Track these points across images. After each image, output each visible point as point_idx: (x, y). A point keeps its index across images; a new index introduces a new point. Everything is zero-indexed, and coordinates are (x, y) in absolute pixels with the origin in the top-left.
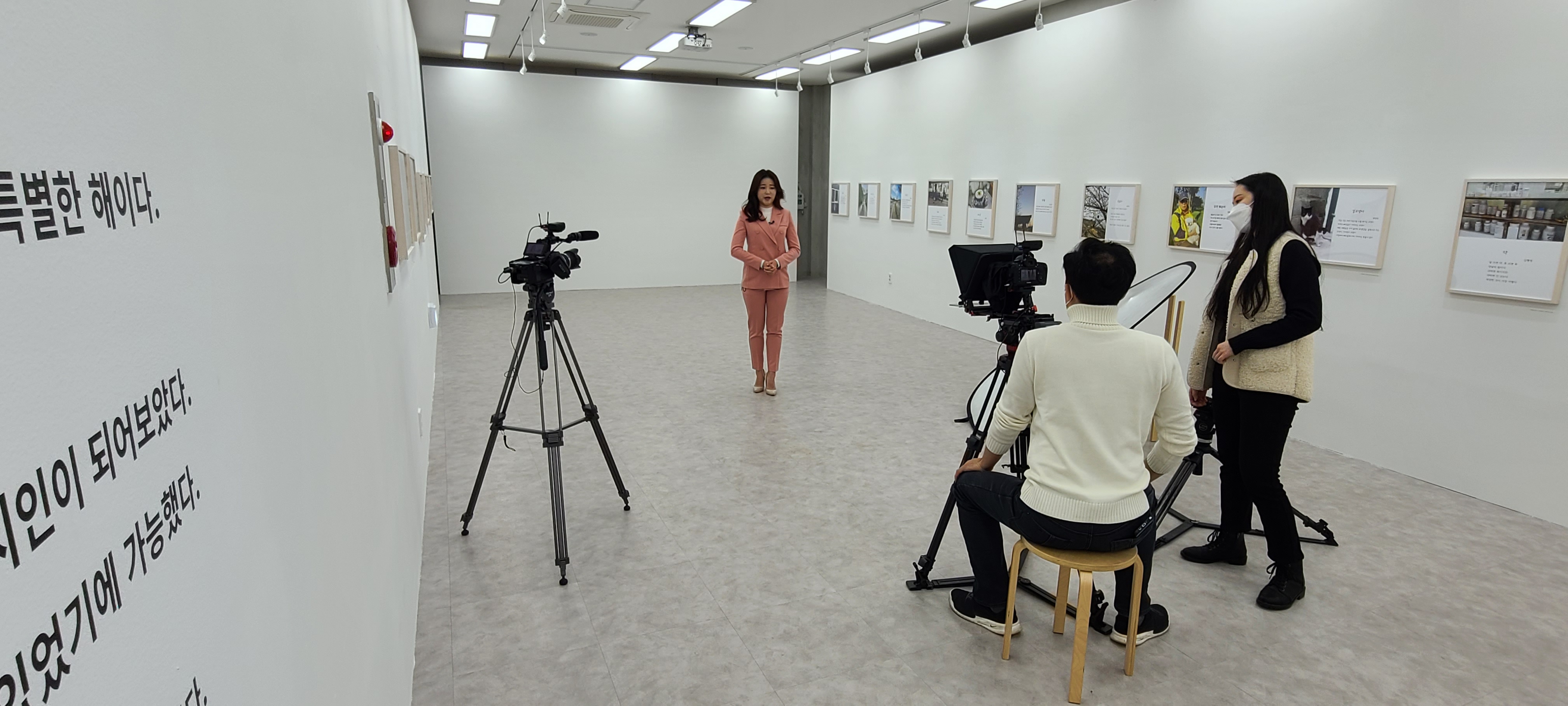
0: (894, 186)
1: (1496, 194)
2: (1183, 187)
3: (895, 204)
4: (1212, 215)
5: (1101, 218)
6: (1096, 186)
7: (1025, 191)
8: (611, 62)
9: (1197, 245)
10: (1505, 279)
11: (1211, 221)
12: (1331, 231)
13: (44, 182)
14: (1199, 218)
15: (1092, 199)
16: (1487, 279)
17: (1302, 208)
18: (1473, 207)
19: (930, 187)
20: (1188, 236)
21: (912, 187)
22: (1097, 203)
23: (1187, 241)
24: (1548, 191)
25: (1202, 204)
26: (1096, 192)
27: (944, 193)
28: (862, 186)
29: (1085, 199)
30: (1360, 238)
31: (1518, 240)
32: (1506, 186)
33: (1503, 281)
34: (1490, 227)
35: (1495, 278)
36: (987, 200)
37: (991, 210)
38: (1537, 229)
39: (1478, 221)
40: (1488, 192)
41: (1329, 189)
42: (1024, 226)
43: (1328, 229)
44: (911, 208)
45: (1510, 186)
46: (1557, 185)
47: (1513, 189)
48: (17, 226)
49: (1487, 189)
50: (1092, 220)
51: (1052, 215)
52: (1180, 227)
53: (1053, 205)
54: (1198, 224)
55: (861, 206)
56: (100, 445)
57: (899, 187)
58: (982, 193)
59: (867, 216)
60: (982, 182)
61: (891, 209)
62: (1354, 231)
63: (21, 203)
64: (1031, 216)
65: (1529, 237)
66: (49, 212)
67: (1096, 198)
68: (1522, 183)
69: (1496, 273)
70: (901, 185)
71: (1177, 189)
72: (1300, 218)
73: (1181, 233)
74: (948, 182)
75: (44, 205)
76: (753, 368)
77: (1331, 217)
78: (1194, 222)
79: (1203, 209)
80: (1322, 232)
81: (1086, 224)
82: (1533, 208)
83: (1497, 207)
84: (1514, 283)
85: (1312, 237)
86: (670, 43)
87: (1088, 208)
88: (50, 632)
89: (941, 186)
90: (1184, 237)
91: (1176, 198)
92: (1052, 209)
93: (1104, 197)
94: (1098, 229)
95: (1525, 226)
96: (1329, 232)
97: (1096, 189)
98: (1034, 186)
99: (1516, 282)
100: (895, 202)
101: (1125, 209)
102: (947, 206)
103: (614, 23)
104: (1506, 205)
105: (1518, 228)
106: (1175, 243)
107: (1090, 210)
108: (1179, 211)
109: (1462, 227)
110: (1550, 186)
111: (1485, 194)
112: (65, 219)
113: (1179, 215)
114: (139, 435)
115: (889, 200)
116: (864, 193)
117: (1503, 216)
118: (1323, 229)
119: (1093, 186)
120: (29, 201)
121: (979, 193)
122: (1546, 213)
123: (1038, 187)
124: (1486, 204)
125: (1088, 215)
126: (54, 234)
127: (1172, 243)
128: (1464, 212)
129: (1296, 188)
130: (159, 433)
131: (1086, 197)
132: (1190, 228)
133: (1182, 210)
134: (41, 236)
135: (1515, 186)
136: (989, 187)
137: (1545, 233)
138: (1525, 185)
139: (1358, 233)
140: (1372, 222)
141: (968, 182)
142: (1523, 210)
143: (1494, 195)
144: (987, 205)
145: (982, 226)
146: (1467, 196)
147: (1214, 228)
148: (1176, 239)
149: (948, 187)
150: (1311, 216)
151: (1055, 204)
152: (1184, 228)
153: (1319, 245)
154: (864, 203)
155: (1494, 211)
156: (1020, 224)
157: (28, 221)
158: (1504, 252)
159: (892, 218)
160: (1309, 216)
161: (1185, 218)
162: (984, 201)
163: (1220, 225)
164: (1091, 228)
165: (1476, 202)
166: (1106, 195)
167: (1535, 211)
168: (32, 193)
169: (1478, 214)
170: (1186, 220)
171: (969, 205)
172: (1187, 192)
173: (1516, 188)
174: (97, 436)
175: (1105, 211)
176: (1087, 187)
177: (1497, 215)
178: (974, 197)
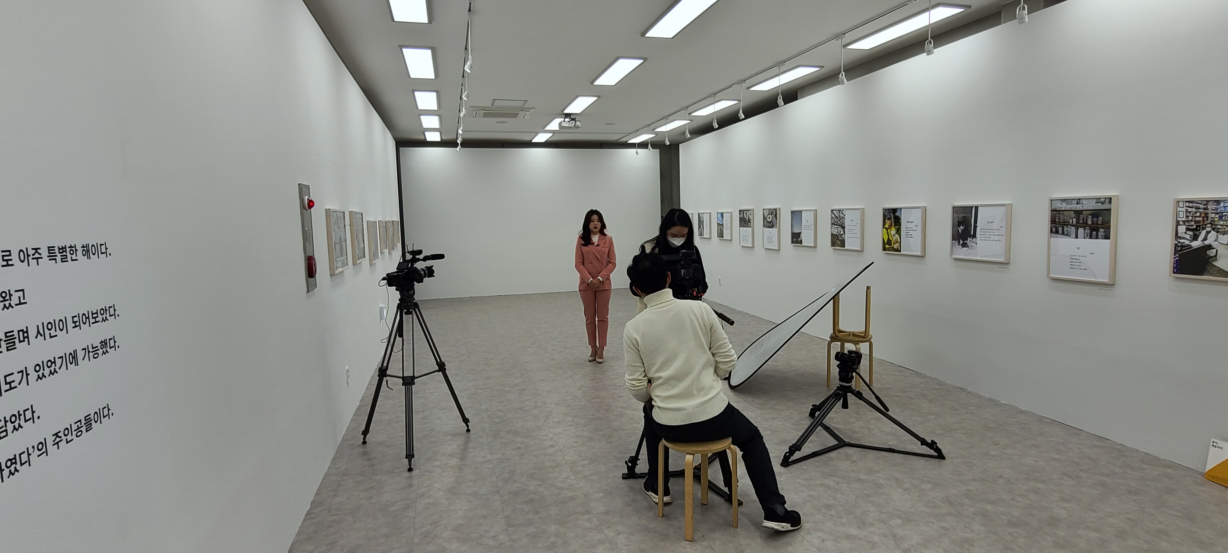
0: (719, 214)
1: (1068, 207)
2: (888, 209)
3: (720, 227)
4: (906, 228)
5: (842, 233)
6: (837, 210)
7: (796, 215)
8: (525, 137)
9: (899, 249)
10: (1081, 267)
11: (906, 233)
12: (976, 237)
13: (65, 248)
14: (899, 231)
15: (835, 219)
16: (1070, 268)
17: (958, 221)
18: (1056, 217)
19: (740, 214)
20: (894, 244)
21: (729, 214)
22: (839, 222)
23: (893, 247)
24: (1097, 204)
25: (900, 221)
26: (838, 214)
27: (749, 218)
28: (700, 215)
29: (832, 219)
30: (993, 241)
31: (1085, 240)
32: (1073, 201)
33: (1080, 269)
34: (1067, 230)
35: (1074, 267)
36: (774, 222)
37: (776, 229)
38: (1094, 231)
39: (1060, 227)
40: (1064, 206)
41: (972, 207)
42: (797, 240)
43: (974, 236)
44: (729, 229)
45: (1075, 201)
46: (1102, 200)
47: (1077, 203)
48: (55, 259)
49: (1063, 204)
50: (836, 234)
51: (813, 231)
52: (889, 238)
53: (813, 225)
54: (898, 235)
55: (700, 230)
56: (76, 319)
57: (722, 214)
58: (771, 218)
59: (703, 236)
60: (771, 209)
61: (718, 230)
62: (989, 236)
63: (57, 254)
64: (800, 233)
65: (1091, 238)
66: (66, 255)
67: (838, 218)
68: (1082, 199)
69: (1075, 264)
70: (723, 213)
71: (884, 210)
72: (956, 229)
73: (889, 242)
74: (750, 210)
75: (65, 254)
76: (589, 344)
77: (975, 227)
78: (896, 233)
79: (901, 224)
80: (971, 238)
81: (833, 238)
82: (1090, 217)
83: (1070, 216)
84: (1086, 270)
85: (966, 242)
86: (554, 125)
87: (833, 226)
88: (53, 361)
89: (747, 213)
90: (891, 245)
91: (884, 216)
92: (813, 228)
93: (843, 217)
94: (840, 240)
95: (1087, 229)
96: (975, 238)
97: (838, 212)
98: (801, 211)
99: (1087, 270)
100: (720, 226)
101: (856, 226)
102: (751, 227)
103: (515, 115)
104: (1075, 215)
105: (1083, 231)
106: (887, 249)
107: (835, 228)
108: (887, 226)
109: (1051, 231)
110: (1098, 201)
111: (1062, 208)
112: (71, 257)
113: (887, 229)
114: (93, 321)
115: (716, 225)
116: (702, 220)
117: (1074, 223)
118: (972, 235)
119: (836, 210)
120: (60, 253)
121: (769, 218)
122: (1098, 220)
123: (804, 212)
124: (1063, 214)
125: (834, 231)
126: (67, 261)
127: (884, 249)
128: (1051, 221)
129: (953, 207)
130: (102, 322)
131: (832, 218)
132: (894, 238)
133: (889, 225)
134: (62, 262)
135: (1078, 201)
136: (774, 213)
137: (1100, 234)
138: (1084, 200)
139: (992, 238)
140: (999, 230)
141: (762, 210)
142: (1085, 218)
143: (1067, 208)
144: (774, 226)
145: (772, 241)
146: (1052, 209)
147: (908, 237)
148: (887, 246)
149: (751, 214)
150: (964, 227)
151: (814, 224)
152: (891, 238)
153: (970, 247)
154: (702, 227)
155: (1068, 219)
156: (795, 238)
157: (59, 258)
158: (1077, 248)
159: (719, 237)
160: (963, 227)
161: (891, 231)
162: (773, 223)
163: (911, 235)
164: (837, 240)
165: (1057, 213)
166: (844, 216)
167: (1091, 219)
168: (61, 251)
169: (1059, 222)
170: (891, 232)
171: (764, 226)
172: (890, 212)
173: (1079, 202)
174: (76, 316)
175: (843, 228)
176: (832, 211)
177: (1071, 222)
178: (766, 221)
